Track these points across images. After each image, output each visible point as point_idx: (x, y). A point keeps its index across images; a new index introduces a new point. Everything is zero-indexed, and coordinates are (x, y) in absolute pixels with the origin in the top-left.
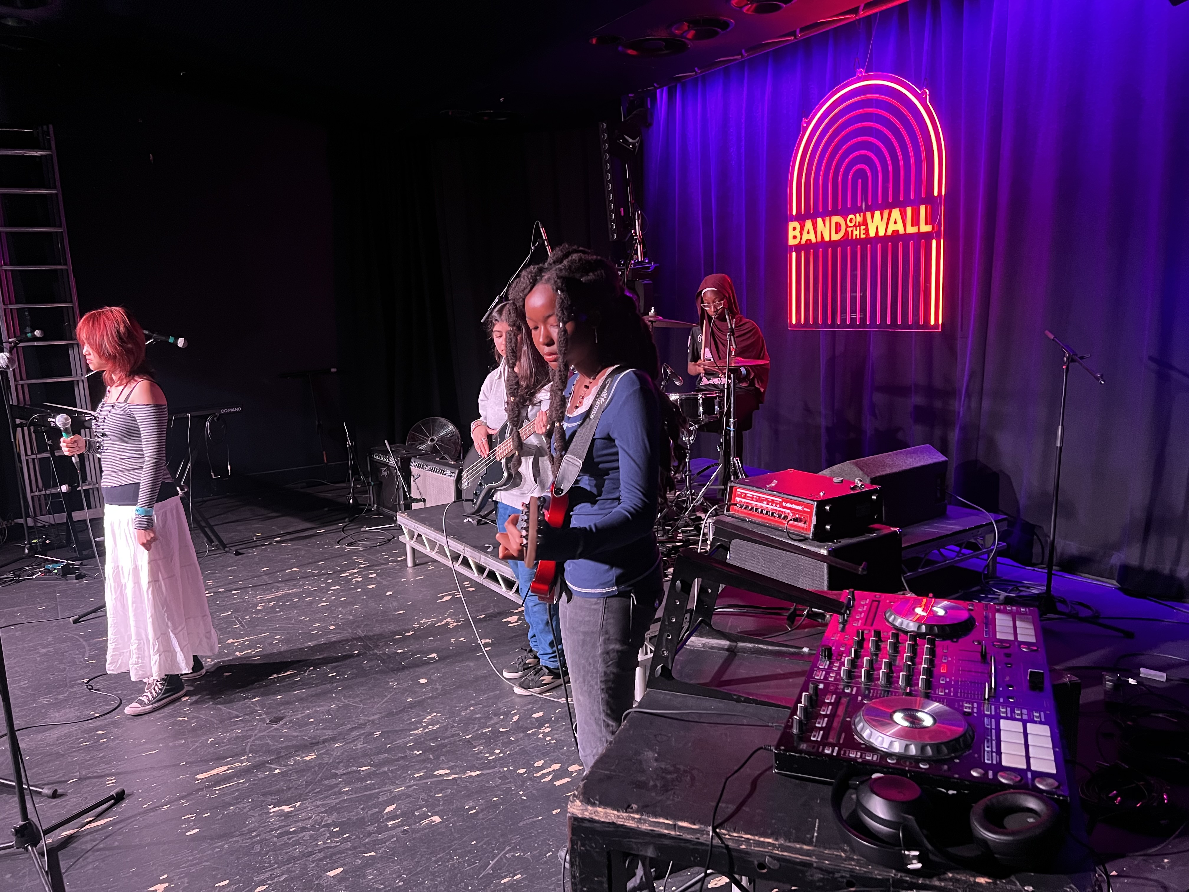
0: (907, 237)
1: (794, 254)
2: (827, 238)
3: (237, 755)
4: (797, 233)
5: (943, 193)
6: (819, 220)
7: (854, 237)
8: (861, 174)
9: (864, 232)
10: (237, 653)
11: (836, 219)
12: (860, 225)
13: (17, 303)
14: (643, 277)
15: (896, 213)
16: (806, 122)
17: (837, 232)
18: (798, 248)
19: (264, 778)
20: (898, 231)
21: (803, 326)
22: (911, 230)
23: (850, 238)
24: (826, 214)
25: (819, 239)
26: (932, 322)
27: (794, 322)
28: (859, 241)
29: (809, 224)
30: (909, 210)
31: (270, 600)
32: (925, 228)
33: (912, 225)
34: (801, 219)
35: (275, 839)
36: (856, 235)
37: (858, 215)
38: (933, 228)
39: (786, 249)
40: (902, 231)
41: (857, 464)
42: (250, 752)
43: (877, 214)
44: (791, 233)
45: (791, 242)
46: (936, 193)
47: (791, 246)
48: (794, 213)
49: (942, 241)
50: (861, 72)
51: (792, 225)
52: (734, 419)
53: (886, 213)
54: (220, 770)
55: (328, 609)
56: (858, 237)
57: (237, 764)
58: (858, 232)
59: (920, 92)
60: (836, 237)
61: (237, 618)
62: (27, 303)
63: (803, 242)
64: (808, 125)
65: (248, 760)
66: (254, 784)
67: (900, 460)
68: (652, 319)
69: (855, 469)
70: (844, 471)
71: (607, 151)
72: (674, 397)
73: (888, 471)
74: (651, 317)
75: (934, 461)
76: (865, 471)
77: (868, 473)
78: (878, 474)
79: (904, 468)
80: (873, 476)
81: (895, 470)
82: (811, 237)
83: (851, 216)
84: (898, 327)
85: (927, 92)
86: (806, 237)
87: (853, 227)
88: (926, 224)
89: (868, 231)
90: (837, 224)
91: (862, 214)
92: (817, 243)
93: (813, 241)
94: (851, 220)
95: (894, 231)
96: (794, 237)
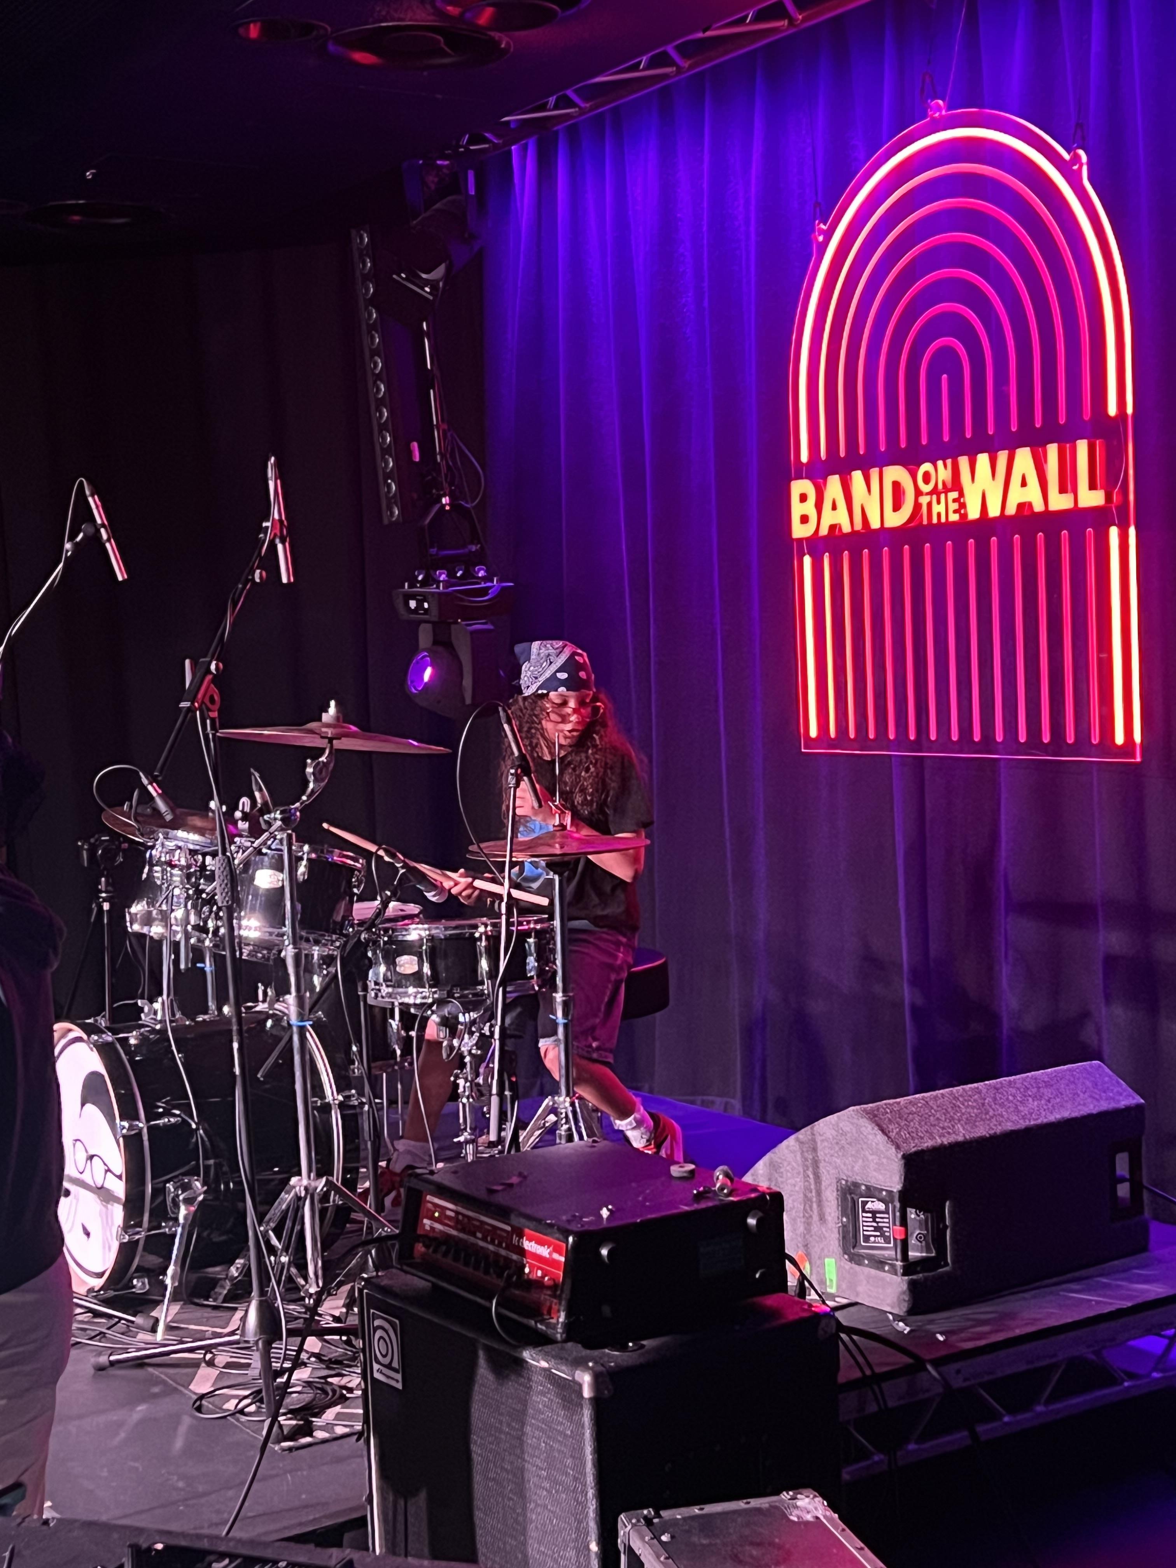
0: (1051, 521)
1: (807, 560)
4: (809, 508)
5: (1130, 410)
6: (857, 476)
7: (935, 520)
8: (946, 361)
11: (895, 473)
12: (946, 490)
14: (470, 614)
15: (1024, 458)
16: (821, 232)
17: (897, 507)
18: (815, 545)
20: (1030, 505)
21: (833, 744)
22: (1059, 502)
23: (925, 522)
24: (870, 460)
25: (858, 526)
26: (1119, 739)
27: (813, 732)
28: (945, 530)
29: (834, 485)
30: (1052, 450)
32: (1091, 498)
33: (1062, 490)
34: (817, 472)
36: (939, 515)
37: (940, 463)
38: (1108, 497)
39: (789, 547)
40: (1039, 507)
41: (874, 1118)
43: (983, 459)
44: (797, 509)
45: (799, 531)
46: (1112, 410)
47: (800, 540)
48: (804, 457)
49: (1132, 531)
50: (939, 108)
51: (800, 486)
52: (565, 991)
53: (1002, 457)
56: (943, 520)
58: (941, 508)
59: (1066, 156)
64: (829, 237)
67: (1002, 1105)
68: (330, 732)
69: (868, 1129)
70: (844, 1134)
71: (373, 302)
72: (416, 933)
73: (961, 1133)
74: (328, 725)
75: (1105, 1106)
76: (893, 1135)
77: (900, 1141)
78: (928, 1144)
79: (1009, 1126)
80: (912, 1147)
81: (981, 1131)
82: (841, 518)
83: (927, 467)
84: (1044, 749)
85: (1084, 158)
86: (829, 518)
87: (930, 493)
88: (1092, 486)
89: (963, 506)
90: (896, 486)
91: (949, 462)
92: (854, 533)
93: (846, 528)
94: (927, 478)
95: (1021, 506)
96: (804, 519)
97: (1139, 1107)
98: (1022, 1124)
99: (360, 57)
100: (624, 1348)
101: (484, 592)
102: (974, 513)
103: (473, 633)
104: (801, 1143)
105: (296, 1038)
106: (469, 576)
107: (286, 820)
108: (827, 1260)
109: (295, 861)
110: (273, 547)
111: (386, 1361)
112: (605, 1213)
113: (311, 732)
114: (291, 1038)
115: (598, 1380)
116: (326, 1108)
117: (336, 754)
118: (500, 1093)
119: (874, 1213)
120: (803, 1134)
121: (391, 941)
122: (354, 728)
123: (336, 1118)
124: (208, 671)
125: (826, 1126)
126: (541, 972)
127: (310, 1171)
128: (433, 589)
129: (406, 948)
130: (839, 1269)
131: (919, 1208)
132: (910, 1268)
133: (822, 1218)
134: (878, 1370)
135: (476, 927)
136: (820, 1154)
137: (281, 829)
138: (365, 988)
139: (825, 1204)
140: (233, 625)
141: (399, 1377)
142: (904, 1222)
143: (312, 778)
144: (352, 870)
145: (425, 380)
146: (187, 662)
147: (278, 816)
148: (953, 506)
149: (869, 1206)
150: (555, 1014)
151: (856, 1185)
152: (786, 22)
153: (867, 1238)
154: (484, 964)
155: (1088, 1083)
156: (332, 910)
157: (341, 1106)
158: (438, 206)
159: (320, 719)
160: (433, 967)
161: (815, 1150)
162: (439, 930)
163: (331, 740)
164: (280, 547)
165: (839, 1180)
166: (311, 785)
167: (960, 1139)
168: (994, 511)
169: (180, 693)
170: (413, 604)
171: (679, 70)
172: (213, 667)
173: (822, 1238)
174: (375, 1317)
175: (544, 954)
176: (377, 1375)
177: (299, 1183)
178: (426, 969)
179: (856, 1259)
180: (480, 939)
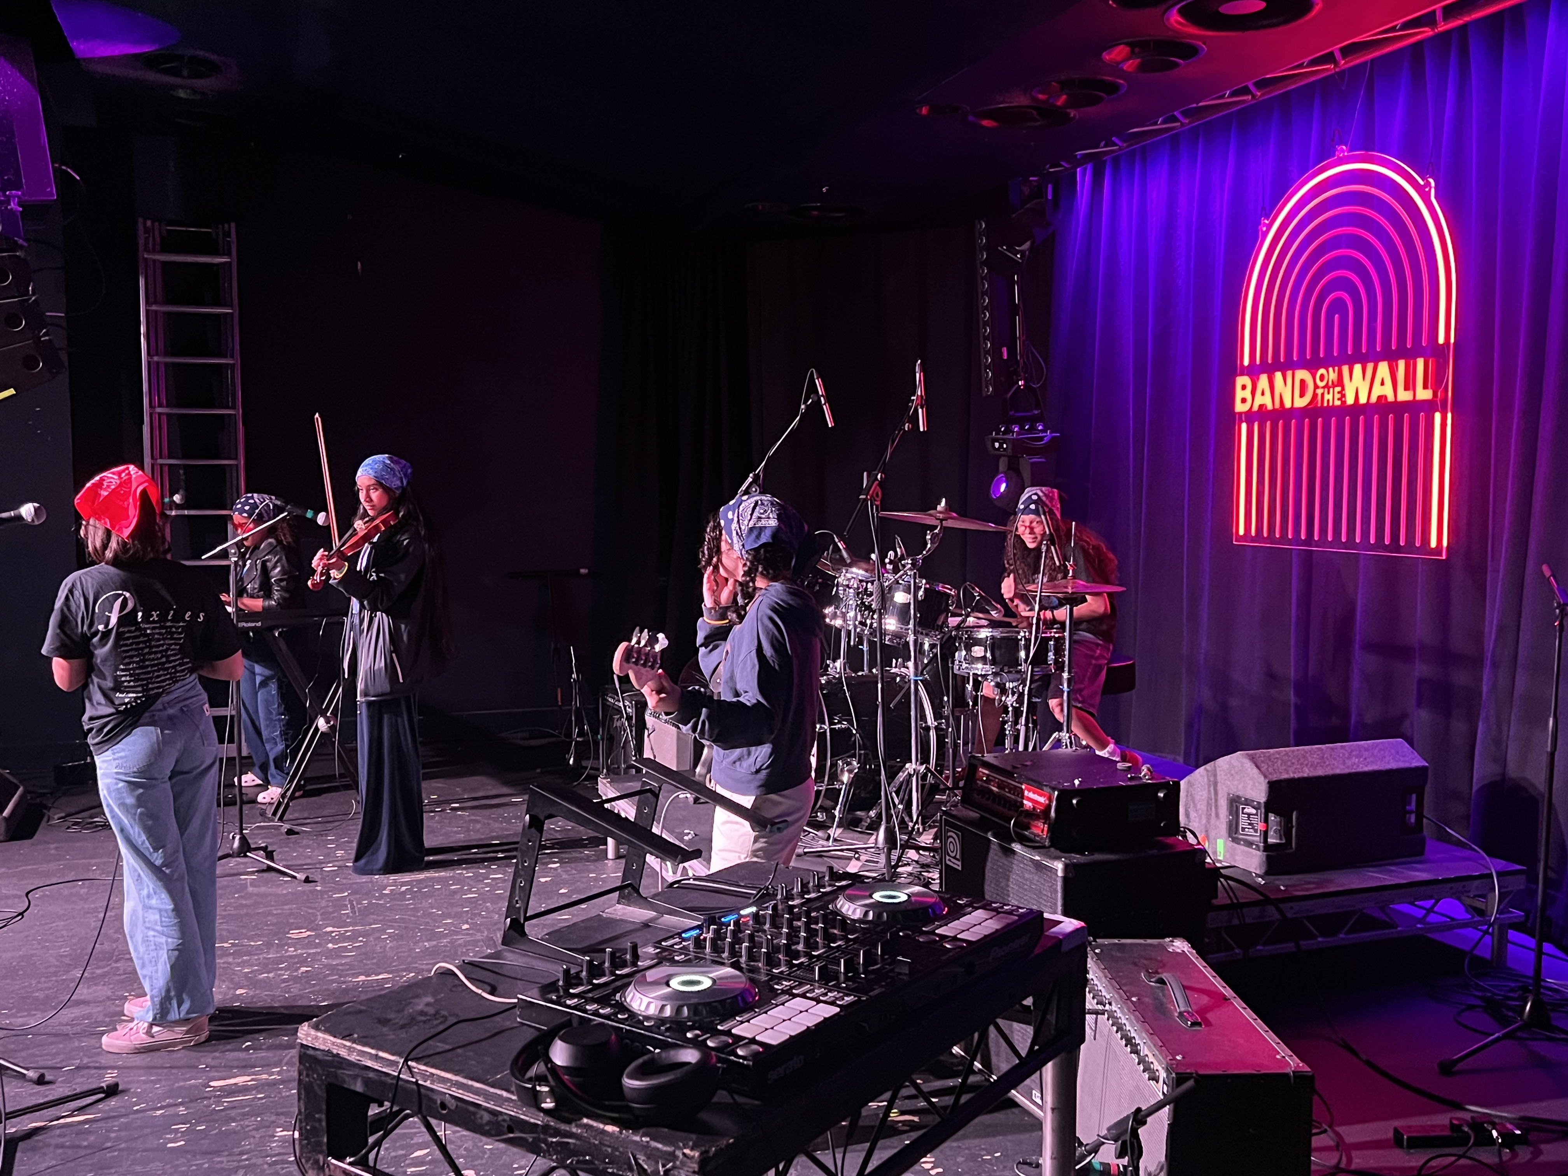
0: (1398, 407)
1: (1244, 426)
2: (1288, 405)
3: (268, 1065)
4: (1247, 394)
5: (1452, 340)
6: (1278, 375)
7: (1325, 404)
8: (1338, 306)
9: (1339, 396)
10: (330, 945)
11: (1302, 374)
12: (1334, 386)
13: (170, 457)
14: (1032, 452)
15: (1383, 368)
16: (1265, 224)
17: (1302, 395)
18: (1250, 417)
19: (288, 1096)
20: (1386, 397)
21: (1253, 540)
22: (1404, 396)
23: (1319, 405)
24: (1287, 366)
25: (1277, 405)
26: (1433, 544)
27: (1241, 532)
28: (1331, 410)
29: (1263, 381)
30: (1401, 364)
31: (403, 884)
32: (1424, 394)
33: (1406, 388)
34: (1253, 372)
35: (266, 1166)
36: (1328, 401)
37: (1331, 369)
38: (1435, 394)
39: (1231, 419)
40: (1391, 398)
41: (1252, 759)
42: (286, 1064)
43: (1358, 368)
44: (1239, 394)
45: (1240, 407)
46: (1441, 340)
47: (1240, 414)
48: (1246, 362)
49: (1449, 415)
50: (1343, 151)
51: (1242, 380)
52: (1069, 672)
53: (1370, 367)
54: (240, 1080)
55: (472, 903)
56: (1331, 404)
57: (265, 1076)
58: (1330, 397)
59: (1422, 183)
60: (1300, 403)
61: (351, 902)
62: (184, 457)
63: (1256, 408)
64: (1269, 227)
65: (279, 1073)
66: (272, 1102)
67: (1335, 759)
68: (941, 516)
69: (1248, 765)
70: (1234, 767)
71: (985, 263)
72: (984, 634)
73: (1306, 773)
74: (940, 512)
75: (1402, 765)
76: (1263, 769)
77: (1267, 774)
78: (1285, 776)
79: (1338, 771)
80: (1275, 778)
81: (1320, 772)
82: (1267, 400)
83: (1322, 371)
84: (1386, 548)
85: (1433, 184)
86: (1259, 400)
87: (1324, 387)
88: (1425, 387)
89: (1344, 396)
90: (1303, 382)
91: (1336, 368)
92: (1274, 410)
93: (1270, 407)
94: (1322, 378)
95: (1380, 397)
96: (1244, 400)
97: (1424, 767)
98: (1346, 771)
99: (986, 123)
100: (1083, 854)
101: (1042, 438)
102: (1350, 400)
103: (1032, 463)
104: (1208, 771)
105: (912, 686)
106: (1033, 429)
107: (914, 565)
108: (1218, 841)
109: (916, 588)
110: (916, 410)
111: (953, 855)
112: (1077, 782)
113: (931, 515)
114: (910, 687)
115: (1067, 867)
116: (928, 729)
117: (944, 529)
118: (1026, 725)
119: (1249, 815)
120: (1208, 766)
121: (969, 638)
122: (955, 515)
123: (933, 734)
124: (877, 479)
125: (1223, 763)
126: (1056, 661)
127: (917, 760)
128: (1010, 436)
129: (978, 642)
130: (1225, 844)
131: (1276, 813)
132: (1268, 848)
133: (1217, 816)
134: (1241, 901)
135: (1018, 633)
136: (1219, 778)
137: (910, 569)
138: (953, 663)
139: (1220, 807)
140: (891, 454)
141: (959, 863)
142: (1266, 820)
143: (929, 542)
144: (949, 595)
145: (1014, 310)
146: (865, 474)
147: (910, 562)
148: (1337, 396)
149: (1246, 810)
150: (1062, 685)
151: (1239, 797)
152: (1250, 97)
153: (1243, 829)
154: (1022, 654)
155: (1393, 751)
156: (936, 619)
157: (936, 728)
158: (1028, 206)
159: (936, 509)
160: (993, 654)
161: (1215, 776)
162: (997, 633)
163: (941, 520)
164: (920, 411)
165: (1229, 794)
166: (929, 546)
167: (1305, 775)
168: (1363, 400)
169: (861, 491)
170: (997, 445)
171: (1182, 124)
172: (879, 477)
173: (1216, 827)
174: (949, 831)
175: (1059, 652)
176: (948, 862)
177: (910, 767)
178: (989, 655)
179: (1236, 840)
180: (1021, 640)
